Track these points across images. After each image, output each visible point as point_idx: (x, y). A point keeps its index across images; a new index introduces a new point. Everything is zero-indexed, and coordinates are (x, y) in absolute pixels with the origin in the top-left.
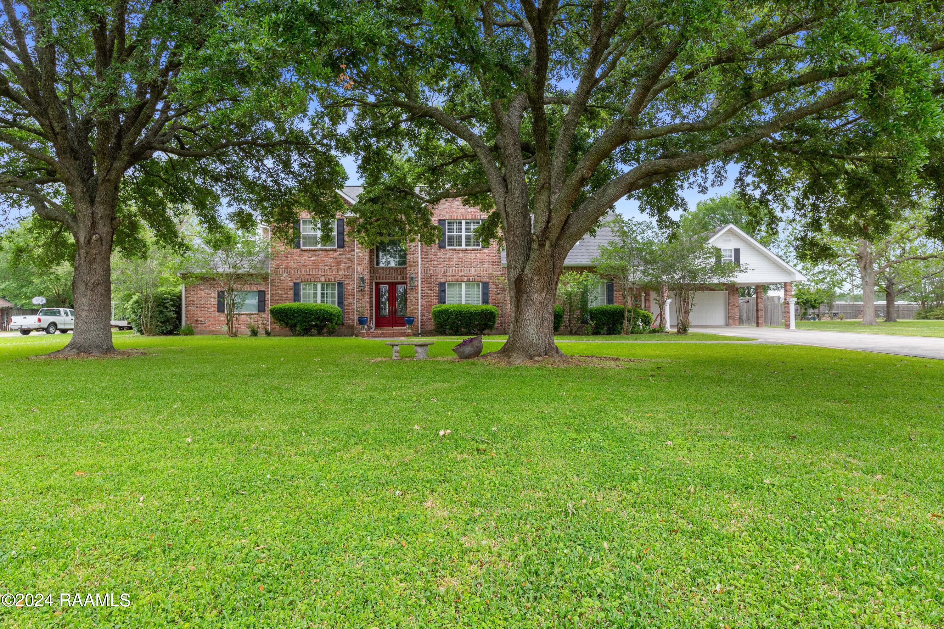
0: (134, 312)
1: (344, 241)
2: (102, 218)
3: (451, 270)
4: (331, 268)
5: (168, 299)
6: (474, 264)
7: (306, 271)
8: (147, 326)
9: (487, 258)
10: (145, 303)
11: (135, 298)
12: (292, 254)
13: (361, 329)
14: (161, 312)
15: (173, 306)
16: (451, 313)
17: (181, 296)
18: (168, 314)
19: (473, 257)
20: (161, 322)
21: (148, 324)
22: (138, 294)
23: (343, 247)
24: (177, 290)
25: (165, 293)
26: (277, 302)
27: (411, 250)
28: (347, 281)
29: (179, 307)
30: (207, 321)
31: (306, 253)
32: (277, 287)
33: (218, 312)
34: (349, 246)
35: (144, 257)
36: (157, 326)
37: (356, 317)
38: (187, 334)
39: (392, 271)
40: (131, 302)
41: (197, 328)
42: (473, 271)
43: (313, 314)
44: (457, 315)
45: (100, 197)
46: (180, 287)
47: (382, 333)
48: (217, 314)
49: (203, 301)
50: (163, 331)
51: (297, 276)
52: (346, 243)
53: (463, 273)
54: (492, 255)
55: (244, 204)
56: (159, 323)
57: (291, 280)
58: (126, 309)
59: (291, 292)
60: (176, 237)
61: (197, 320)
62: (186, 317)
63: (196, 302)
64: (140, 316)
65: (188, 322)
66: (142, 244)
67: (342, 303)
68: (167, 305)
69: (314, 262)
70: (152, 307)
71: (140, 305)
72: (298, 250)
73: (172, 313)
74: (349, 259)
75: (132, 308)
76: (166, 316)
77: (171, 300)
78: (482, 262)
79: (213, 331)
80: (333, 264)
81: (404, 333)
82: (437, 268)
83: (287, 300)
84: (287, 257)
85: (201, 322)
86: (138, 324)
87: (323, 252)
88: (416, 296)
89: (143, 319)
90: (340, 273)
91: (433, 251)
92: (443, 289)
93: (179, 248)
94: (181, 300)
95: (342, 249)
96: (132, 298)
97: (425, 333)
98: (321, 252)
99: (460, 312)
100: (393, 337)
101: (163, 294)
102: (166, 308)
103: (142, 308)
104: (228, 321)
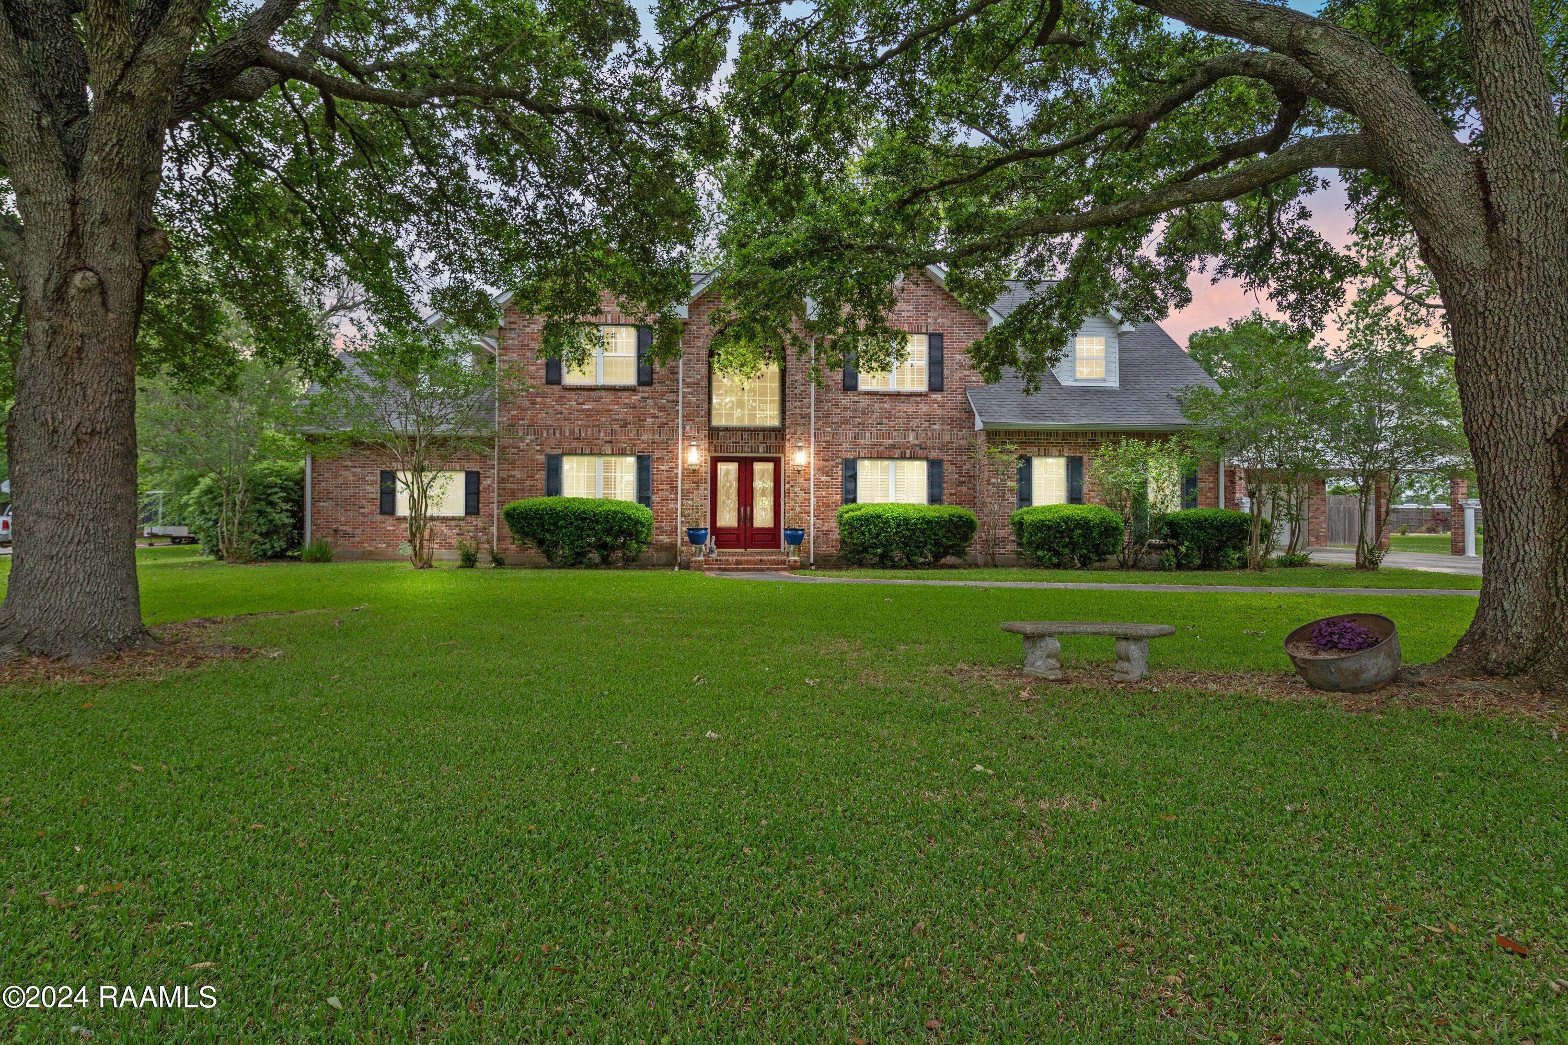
0: (203, 512)
1: (652, 371)
2: (105, 220)
3: (868, 434)
4: (624, 426)
5: (276, 485)
6: (914, 423)
7: (572, 432)
8: (230, 541)
9: (940, 412)
10: (228, 493)
11: (205, 482)
12: (544, 396)
13: (694, 555)
14: (261, 513)
15: (286, 500)
16: (886, 522)
17: (303, 479)
18: (277, 517)
19: (912, 409)
20: (261, 534)
21: (234, 538)
22: (212, 475)
23: (650, 384)
24: (293, 467)
25: (270, 474)
26: (513, 495)
27: (798, 391)
28: (658, 454)
29: (299, 504)
30: (359, 531)
31: (573, 395)
32: (512, 463)
33: (382, 513)
34: (662, 382)
35: (229, 388)
36: (253, 542)
37: (681, 529)
38: (316, 560)
39: (746, 435)
40: (196, 492)
41: (336, 546)
42: (911, 436)
43: (597, 522)
44: (898, 526)
45: (99, 150)
46: (302, 463)
47: (738, 563)
48: (379, 518)
49: (351, 491)
50: (265, 551)
51: (553, 442)
52: (655, 376)
53: (891, 441)
54: (949, 405)
55: (470, 269)
56: (256, 537)
57: (541, 451)
58: (186, 505)
59: (541, 475)
60: (311, 338)
61: (336, 531)
62: (313, 524)
63: (336, 493)
64: (216, 522)
65: (318, 535)
66: (228, 357)
67: (648, 498)
68: (274, 498)
69: (589, 414)
70: (243, 502)
71: (215, 498)
72: (557, 388)
73: (284, 515)
74: (662, 409)
75: (198, 503)
76: (271, 521)
77: (283, 488)
78: (929, 418)
79: (370, 553)
80: (630, 419)
81: (784, 562)
82: (840, 431)
83: (532, 491)
84: (533, 403)
85: (346, 533)
86: (209, 539)
87: (608, 393)
88: (805, 486)
89: (223, 527)
90: (644, 437)
91: (832, 395)
92: (850, 473)
93: (316, 365)
94: (302, 488)
95: (647, 389)
96: (197, 483)
97: (824, 563)
98: (603, 394)
99: (906, 521)
100: (762, 570)
101: (266, 476)
102: (272, 504)
103: (220, 505)
104: (413, 535)
